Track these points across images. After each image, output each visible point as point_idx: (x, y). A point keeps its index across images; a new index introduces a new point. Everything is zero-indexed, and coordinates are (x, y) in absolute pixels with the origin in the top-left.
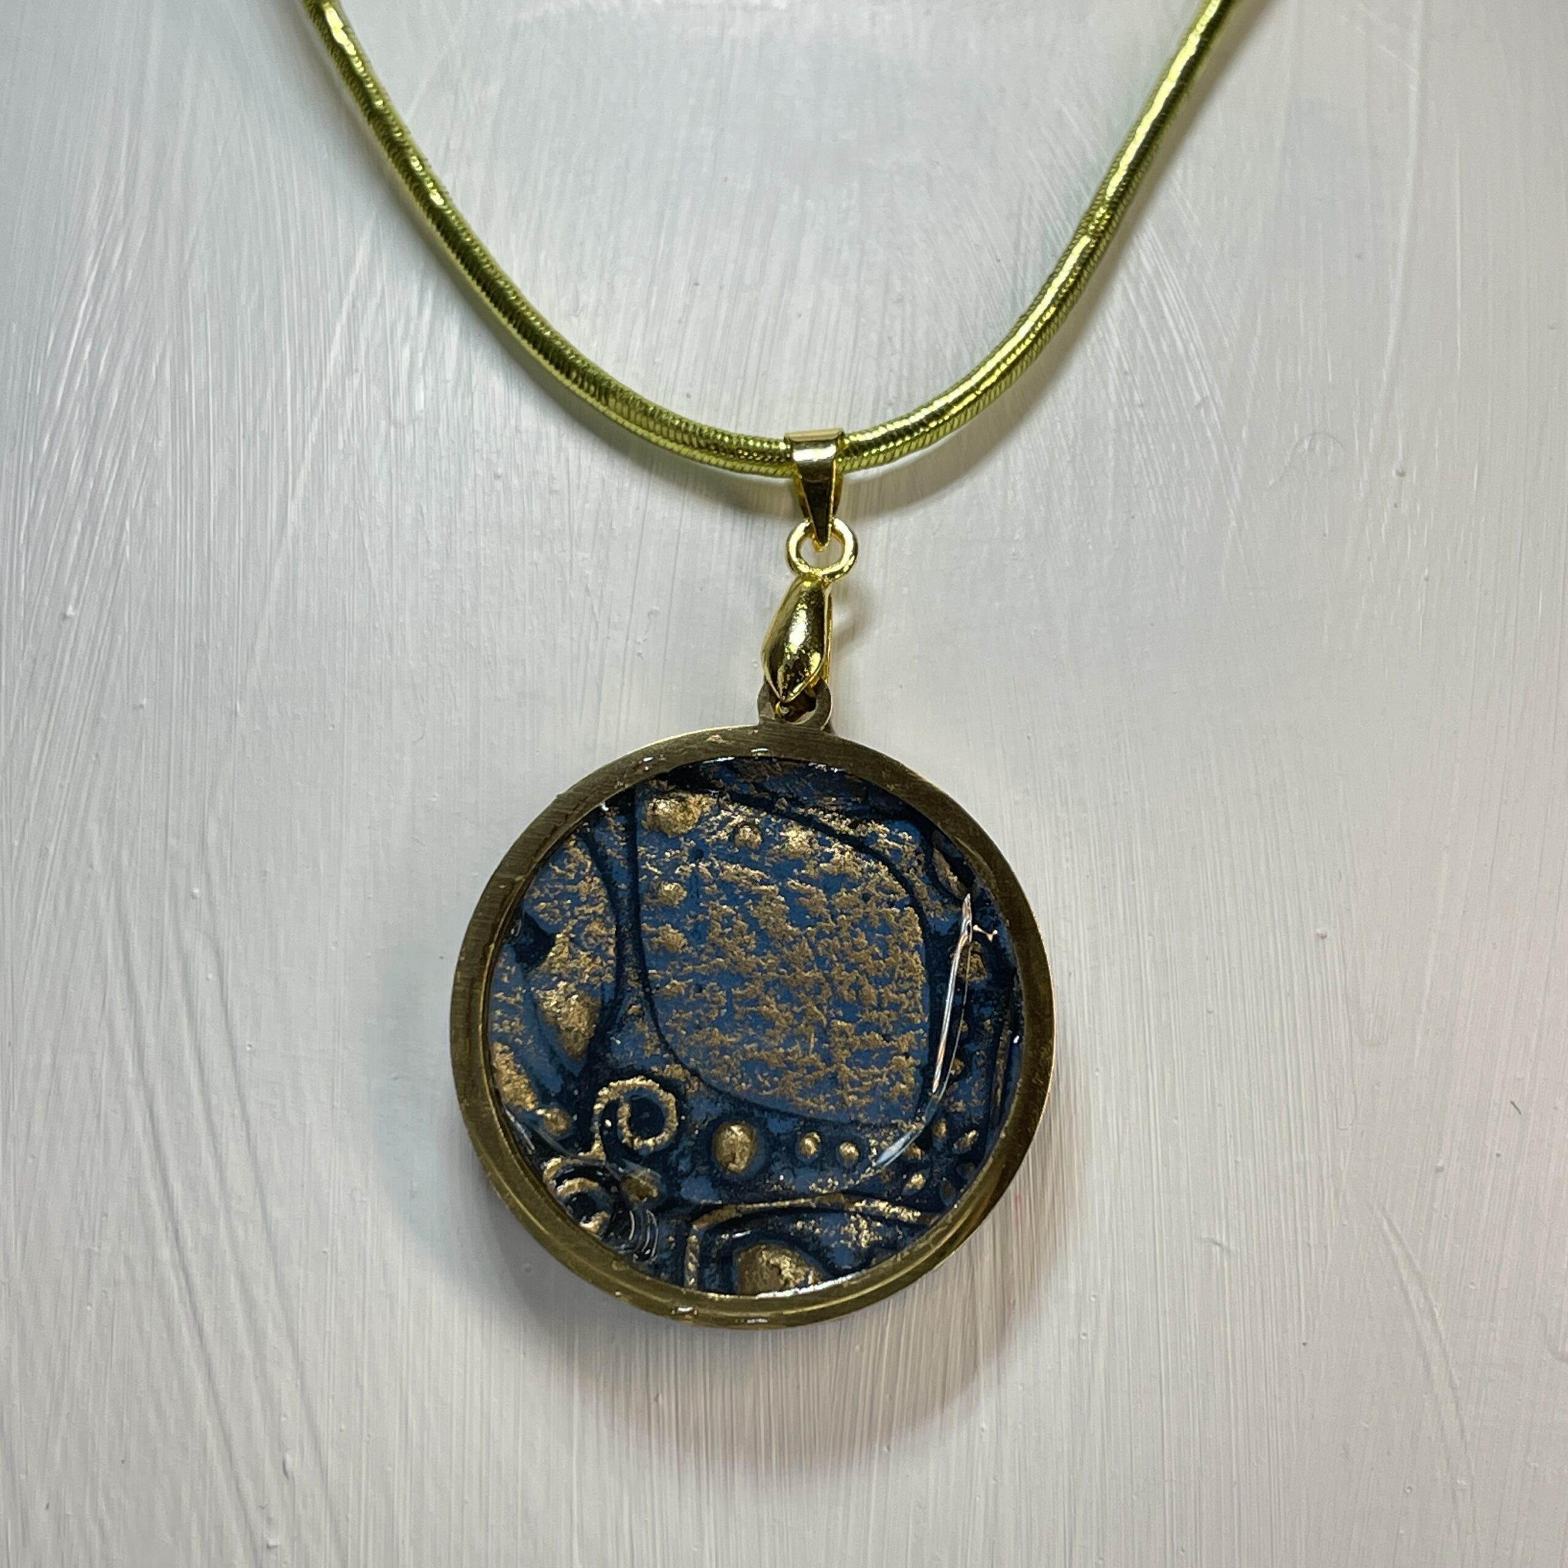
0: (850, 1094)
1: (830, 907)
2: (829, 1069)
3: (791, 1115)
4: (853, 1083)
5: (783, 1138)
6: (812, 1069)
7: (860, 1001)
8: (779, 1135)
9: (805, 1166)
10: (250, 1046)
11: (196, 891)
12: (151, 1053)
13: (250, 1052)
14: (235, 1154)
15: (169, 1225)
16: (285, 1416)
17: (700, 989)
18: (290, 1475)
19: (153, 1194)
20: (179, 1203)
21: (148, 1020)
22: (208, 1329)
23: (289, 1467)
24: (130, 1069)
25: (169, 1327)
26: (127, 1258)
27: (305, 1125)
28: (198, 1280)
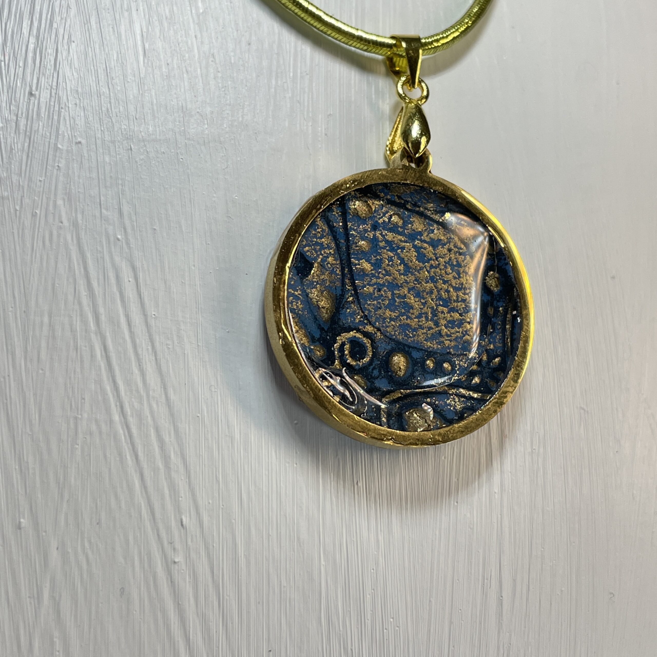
0: (446, 340)
1: (435, 254)
2: (437, 329)
3: (422, 350)
4: (448, 336)
5: (418, 360)
6: (430, 328)
7: (449, 298)
8: (417, 358)
9: (429, 373)
10: (154, 315)
11: (119, 237)
12: (103, 318)
13: (155, 318)
14: (150, 369)
15: (118, 404)
16: (182, 497)
17: (379, 290)
18: (184, 525)
19: (108, 388)
20: (123, 393)
21: (100, 301)
22: (140, 454)
23: (184, 523)
24: (92, 325)
25: (120, 454)
26: (96, 421)
27: (185, 354)
28: (134, 431)
